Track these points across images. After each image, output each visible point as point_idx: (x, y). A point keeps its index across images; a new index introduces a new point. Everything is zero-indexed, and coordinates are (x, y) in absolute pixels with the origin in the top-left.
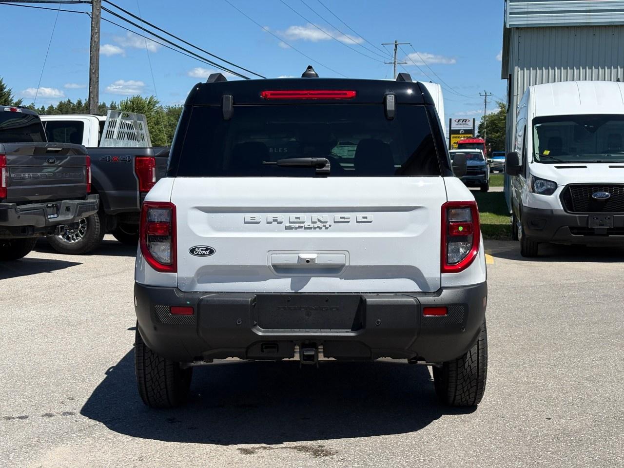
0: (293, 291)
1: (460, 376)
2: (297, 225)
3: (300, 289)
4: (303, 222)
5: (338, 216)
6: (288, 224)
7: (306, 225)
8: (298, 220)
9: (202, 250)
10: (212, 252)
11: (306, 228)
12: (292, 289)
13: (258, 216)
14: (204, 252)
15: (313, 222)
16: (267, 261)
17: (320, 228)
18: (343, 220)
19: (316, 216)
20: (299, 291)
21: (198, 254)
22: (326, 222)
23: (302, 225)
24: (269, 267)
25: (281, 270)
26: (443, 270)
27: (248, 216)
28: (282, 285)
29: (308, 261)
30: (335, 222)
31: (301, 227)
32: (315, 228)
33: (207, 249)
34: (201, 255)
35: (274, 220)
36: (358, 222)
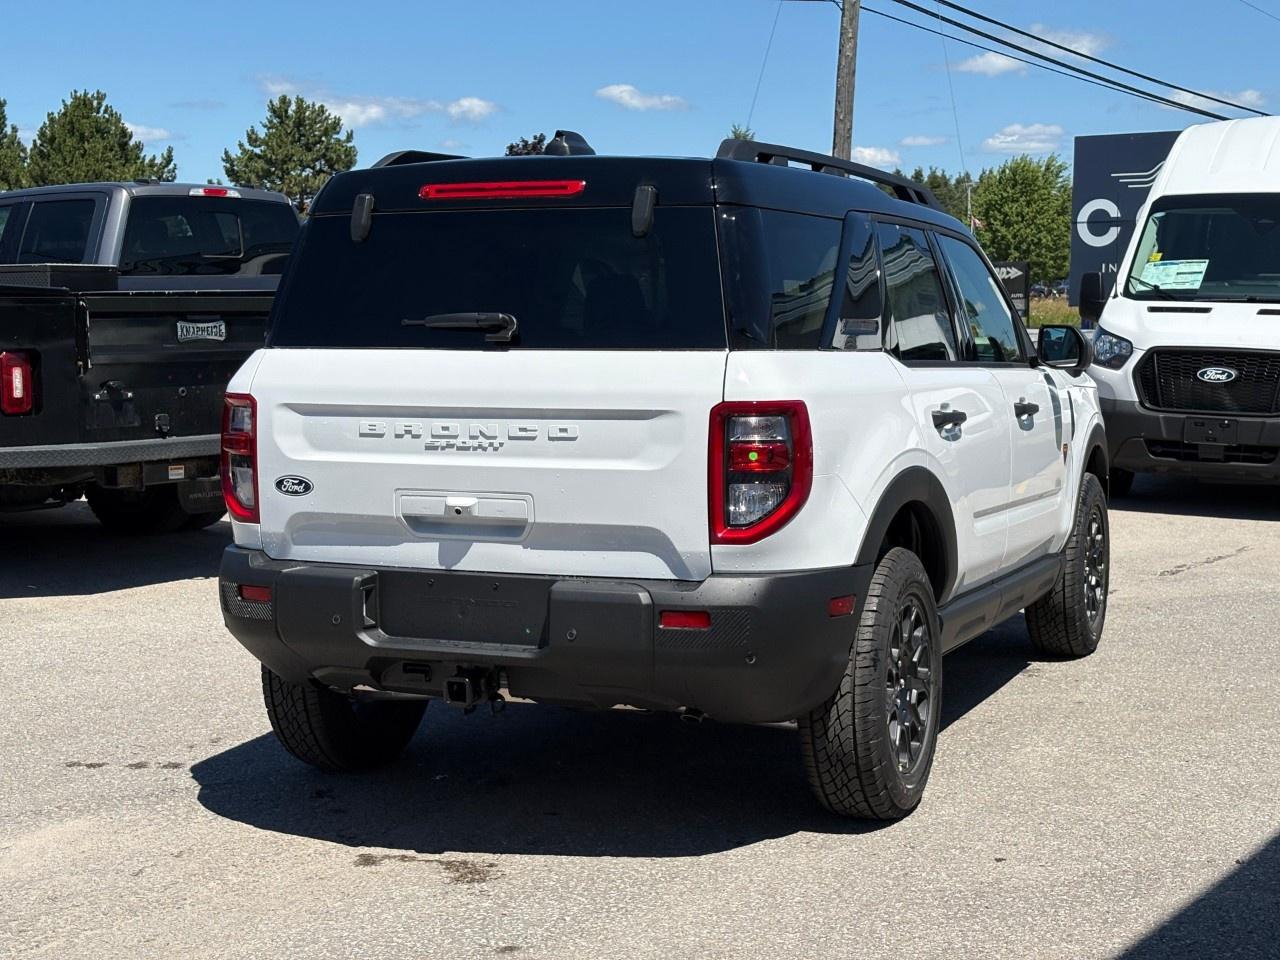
0: (444, 568)
1: (822, 756)
2: (443, 442)
3: (456, 564)
4: (456, 437)
5: (514, 426)
6: (429, 440)
7: (458, 442)
8: (446, 433)
9: (293, 484)
10: (308, 488)
11: (459, 448)
12: (441, 564)
13: (381, 424)
14: (296, 487)
15: (472, 437)
16: (395, 508)
17: (485, 449)
18: (523, 434)
19: (477, 425)
20: (454, 568)
21: (287, 491)
22: (495, 438)
23: (452, 441)
24: (398, 518)
25: (421, 525)
26: (713, 540)
27: (365, 423)
28: (422, 554)
29: (458, 512)
30: (510, 438)
31: (451, 446)
32: (475, 449)
33: (301, 482)
34: (292, 492)
35: (408, 432)
36: (551, 439)
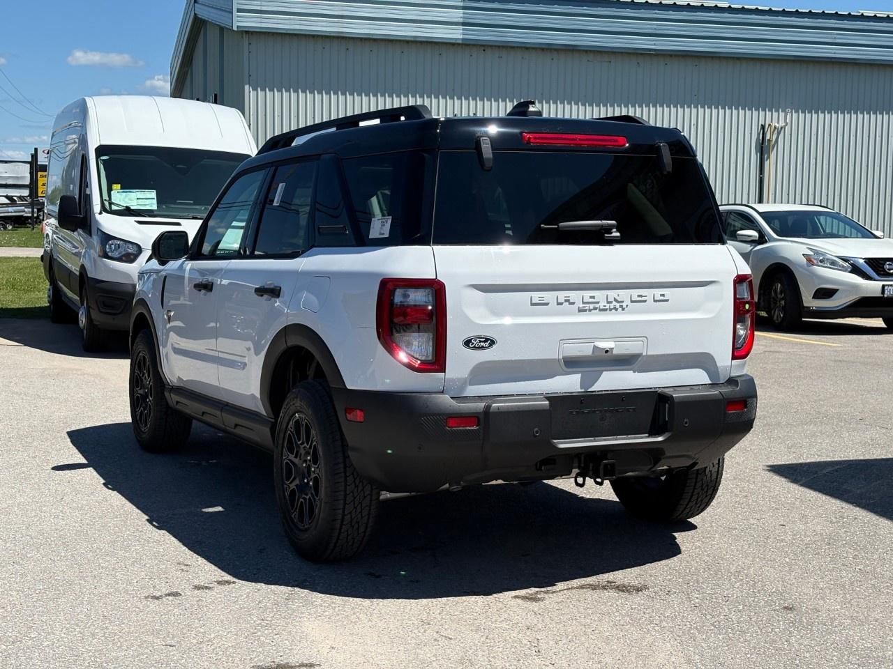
0: (583, 390)
2: (592, 306)
3: (590, 387)
4: (598, 303)
5: (635, 293)
6: (581, 305)
7: (601, 305)
8: (592, 300)
9: (480, 342)
10: (493, 343)
11: (601, 310)
12: (581, 388)
13: (549, 296)
14: (482, 344)
15: (609, 302)
17: (616, 309)
18: (640, 299)
19: (612, 294)
20: (590, 390)
21: (474, 347)
22: (623, 302)
23: (597, 306)
24: (559, 360)
26: (733, 357)
27: (536, 296)
29: (607, 352)
30: (632, 302)
31: (596, 309)
32: (611, 310)
33: (487, 340)
34: (478, 347)
35: (566, 301)
36: (655, 301)
